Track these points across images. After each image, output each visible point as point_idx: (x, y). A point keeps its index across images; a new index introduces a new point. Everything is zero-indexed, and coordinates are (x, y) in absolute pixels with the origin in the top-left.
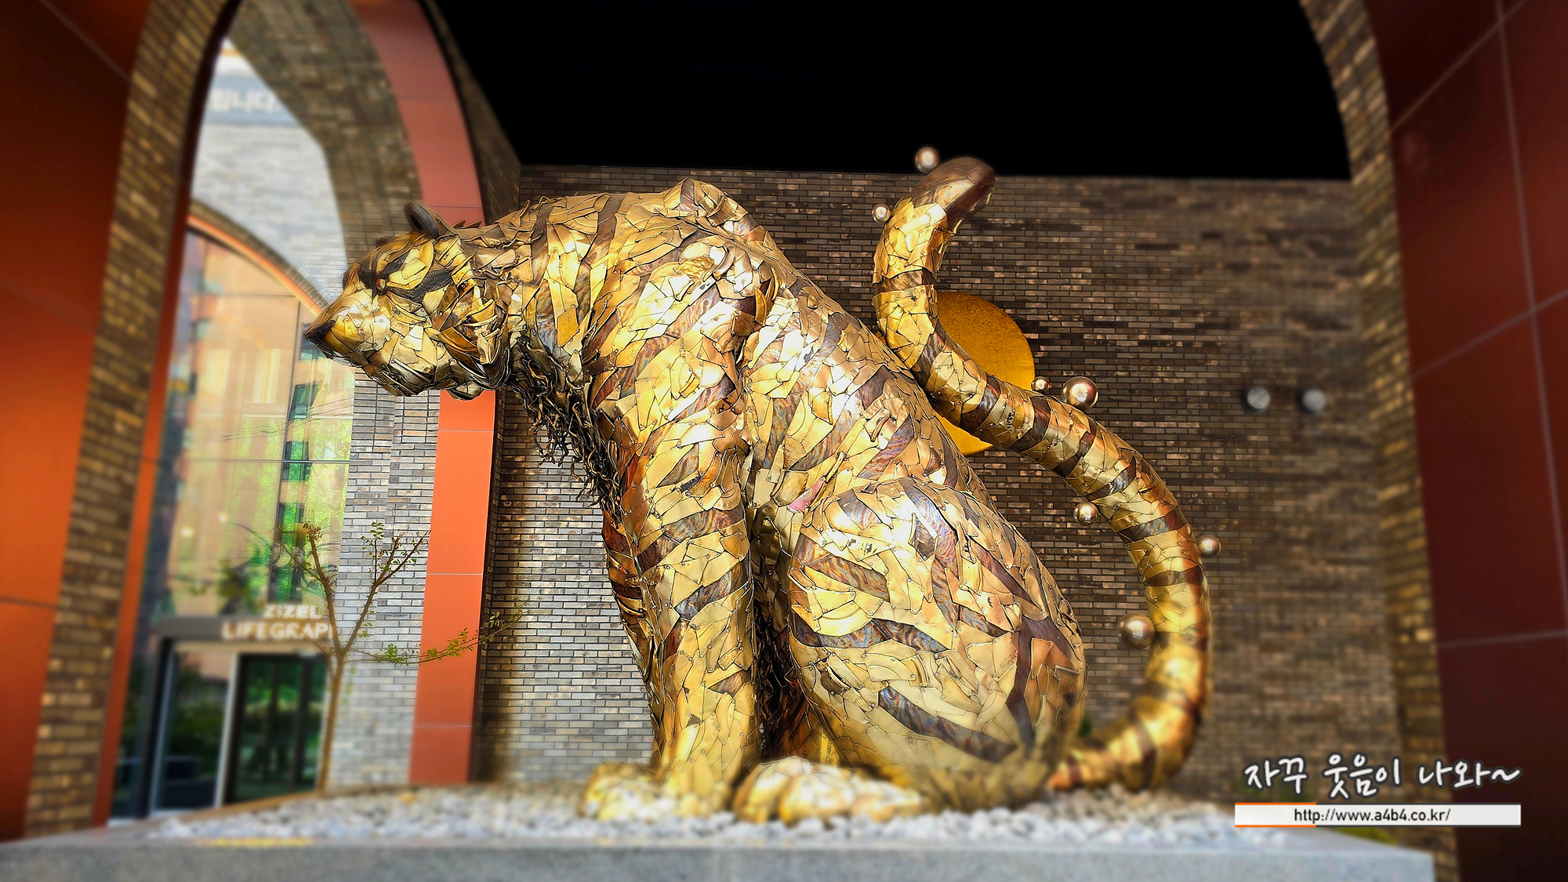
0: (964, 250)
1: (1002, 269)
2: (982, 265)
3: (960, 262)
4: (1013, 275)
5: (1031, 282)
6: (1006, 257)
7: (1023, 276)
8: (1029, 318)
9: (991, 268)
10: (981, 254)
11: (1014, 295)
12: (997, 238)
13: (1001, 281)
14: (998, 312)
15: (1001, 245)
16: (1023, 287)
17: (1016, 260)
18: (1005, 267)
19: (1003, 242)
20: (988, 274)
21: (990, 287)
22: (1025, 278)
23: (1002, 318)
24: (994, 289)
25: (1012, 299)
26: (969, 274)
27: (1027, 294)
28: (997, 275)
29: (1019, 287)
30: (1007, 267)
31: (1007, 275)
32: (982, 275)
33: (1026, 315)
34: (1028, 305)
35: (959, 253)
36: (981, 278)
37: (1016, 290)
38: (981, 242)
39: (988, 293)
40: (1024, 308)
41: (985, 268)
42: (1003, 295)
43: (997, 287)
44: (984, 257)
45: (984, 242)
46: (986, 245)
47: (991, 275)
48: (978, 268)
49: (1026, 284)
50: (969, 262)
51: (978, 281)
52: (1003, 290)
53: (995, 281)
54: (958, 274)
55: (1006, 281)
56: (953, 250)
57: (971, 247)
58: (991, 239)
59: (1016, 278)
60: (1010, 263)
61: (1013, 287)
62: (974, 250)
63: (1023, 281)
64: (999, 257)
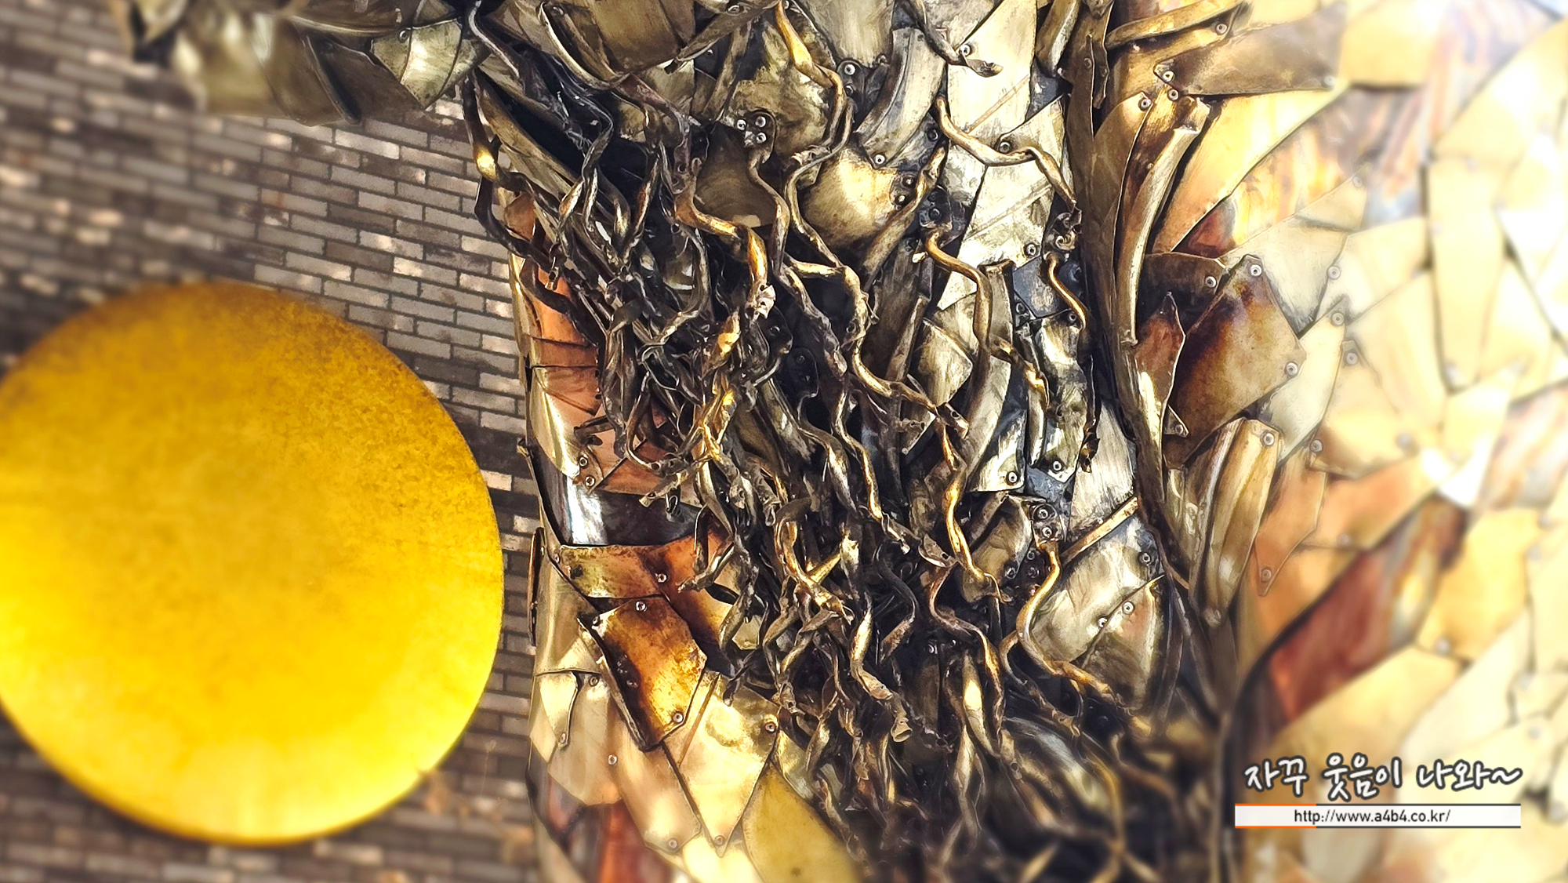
0: (307, 165)
1: (417, 250)
2: (359, 226)
3: (291, 201)
4: (449, 277)
5: (502, 309)
6: (433, 216)
7: (479, 285)
8: (488, 421)
9: (385, 242)
10: (357, 190)
11: (447, 340)
12: (412, 154)
13: (411, 289)
14: (406, 381)
15: (421, 176)
16: (478, 322)
17: (461, 233)
18: (429, 248)
19: (428, 170)
20: (375, 259)
21: (378, 300)
22: (485, 295)
23: (420, 405)
24: (389, 309)
25: (442, 351)
26: (316, 245)
27: (486, 345)
28: (402, 267)
29: (464, 319)
30: (434, 249)
31: (433, 272)
32: (356, 255)
33: (480, 409)
34: (487, 380)
35: (292, 173)
36: (354, 266)
37: (453, 325)
38: (362, 153)
39: (368, 317)
40: (475, 387)
41: (368, 239)
42: (415, 334)
43: (399, 304)
44: (365, 200)
45: (371, 156)
46: (376, 165)
47: (383, 264)
48: (346, 234)
49: (485, 313)
50: (320, 208)
51: (342, 273)
52: (417, 318)
53: (395, 285)
54: (281, 238)
55: (429, 291)
56: (275, 159)
57: (331, 162)
58: (391, 151)
59: (457, 287)
60: (443, 238)
61: (447, 315)
62: (339, 174)
63: (476, 303)
64: (413, 212)
